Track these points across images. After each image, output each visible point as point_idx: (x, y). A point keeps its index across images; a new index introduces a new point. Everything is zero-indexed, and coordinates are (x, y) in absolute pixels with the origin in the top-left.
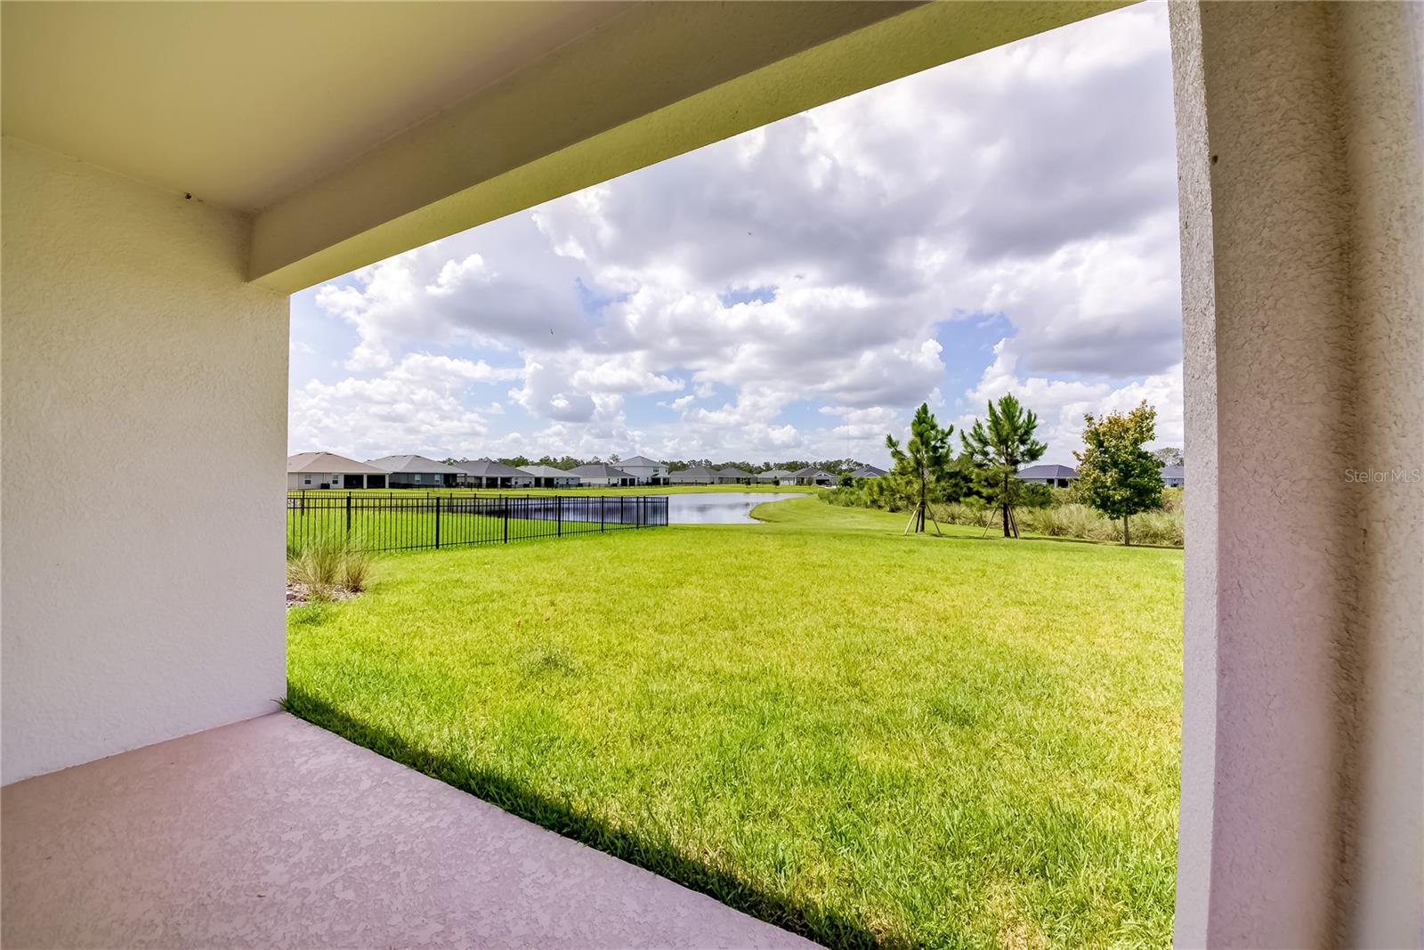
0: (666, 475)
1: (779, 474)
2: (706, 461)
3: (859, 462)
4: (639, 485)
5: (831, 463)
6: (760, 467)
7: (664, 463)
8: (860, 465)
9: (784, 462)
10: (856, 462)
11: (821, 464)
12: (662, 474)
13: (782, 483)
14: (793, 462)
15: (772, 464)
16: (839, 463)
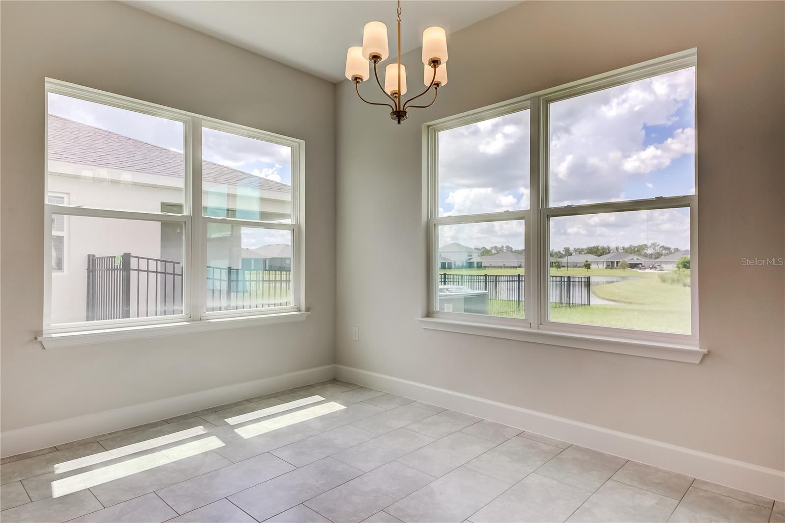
0: (479, 260)
1: (591, 258)
2: (508, 247)
3: (666, 245)
4: (455, 268)
5: (635, 247)
6: (559, 252)
7: (477, 249)
8: (668, 249)
9: (585, 247)
10: (663, 247)
11: (624, 248)
12: (476, 259)
13: (593, 266)
14: (594, 247)
15: (572, 249)
16: (645, 246)
